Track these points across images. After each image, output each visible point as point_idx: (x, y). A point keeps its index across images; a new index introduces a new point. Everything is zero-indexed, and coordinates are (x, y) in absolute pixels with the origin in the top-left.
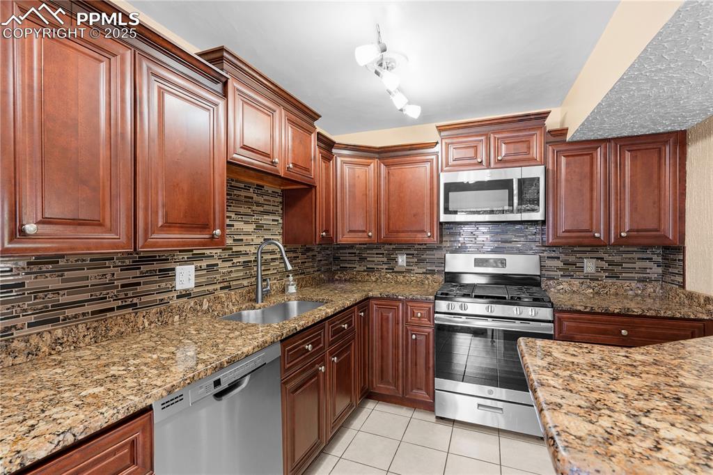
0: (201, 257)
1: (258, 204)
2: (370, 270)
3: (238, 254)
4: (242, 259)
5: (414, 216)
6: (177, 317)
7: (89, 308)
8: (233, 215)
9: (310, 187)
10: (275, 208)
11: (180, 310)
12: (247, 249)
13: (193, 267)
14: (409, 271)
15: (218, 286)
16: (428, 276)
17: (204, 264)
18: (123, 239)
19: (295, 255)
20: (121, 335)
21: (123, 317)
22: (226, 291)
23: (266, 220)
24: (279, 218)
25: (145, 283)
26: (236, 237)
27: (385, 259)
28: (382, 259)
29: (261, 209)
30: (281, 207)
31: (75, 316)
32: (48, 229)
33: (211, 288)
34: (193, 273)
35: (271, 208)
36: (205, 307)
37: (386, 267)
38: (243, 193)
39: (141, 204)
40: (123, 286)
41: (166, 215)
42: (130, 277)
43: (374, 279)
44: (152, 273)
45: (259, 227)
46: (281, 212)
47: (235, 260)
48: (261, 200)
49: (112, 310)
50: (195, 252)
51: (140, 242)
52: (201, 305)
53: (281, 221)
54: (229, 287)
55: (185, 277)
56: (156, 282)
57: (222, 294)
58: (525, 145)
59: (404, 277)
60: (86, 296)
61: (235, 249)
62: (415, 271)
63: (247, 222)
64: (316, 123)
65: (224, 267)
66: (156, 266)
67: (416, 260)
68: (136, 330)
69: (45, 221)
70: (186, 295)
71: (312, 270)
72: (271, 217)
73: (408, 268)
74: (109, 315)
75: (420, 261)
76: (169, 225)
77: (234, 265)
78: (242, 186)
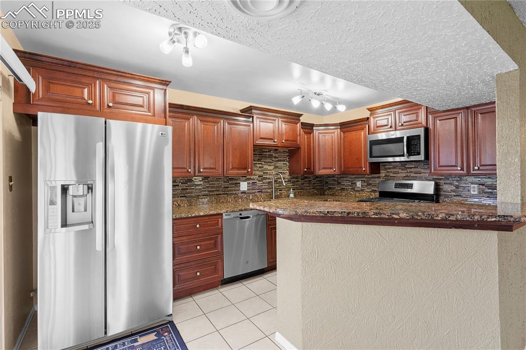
0: (250, 179)
1: (275, 157)
2: (343, 189)
3: (266, 178)
4: (267, 181)
5: (357, 159)
6: (240, 200)
7: (215, 193)
8: (263, 163)
9: (298, 148)
10: (284, 158)
11: (241, 198)
12: (270, 176)
13: (246, 183)
14: (362, 190)
15: (257, 191)
16: (372, 193)
17: (251, 182)
18: (221, 173)
19: (297, 180)
20: (223, 202)
21: (224, 197)
22: (260, 193)
23: (280, 164)
24: (287, 163)
25: (231, 187)
26: (265, 172)
27: (350, 183)
28: (348, 183)
29: (277, 159)
30: (288, 157)
31: (212, 195)
32: (205, 170)
33: (254, 191)
34: (247, 185)
35: (282, 159)
36: (251, 198)
37: (351, 188)
38: (268, 153)
39: (225, 163)
40: (224, 187)
41: (232, 165)
42: (226, 184)
43: (344, 194)
44: (232, 184)
45: (276, 167)
46: (288, 160)
47: (264, 181)
48: (277, 155)
49: (221, 194)
50: (247, 177)
51: (225, 174)
52: (249, 197)
53: (288, 164)
54: (261, 192)
55: (244, 186)
56: (233, 187)
57: (258, 194)
58: (415, 115)
59: (359, 193)
60: (215, 189)
61: (264, 176)
62: (366, 191)
63: (269, 165)
64: (301, 118)
65: (259, 183)
66: (234, 182)
67: (366, 184)
68: (227, 202)
69: (204, 169)
70: (244, 192)
71: (308, 188)
72: (282, 163)
73: (362, 188)
74: (220, 196)
75: (369, 184)
76: (233, 168)
77: (263, 183)
78: (267, 150)
